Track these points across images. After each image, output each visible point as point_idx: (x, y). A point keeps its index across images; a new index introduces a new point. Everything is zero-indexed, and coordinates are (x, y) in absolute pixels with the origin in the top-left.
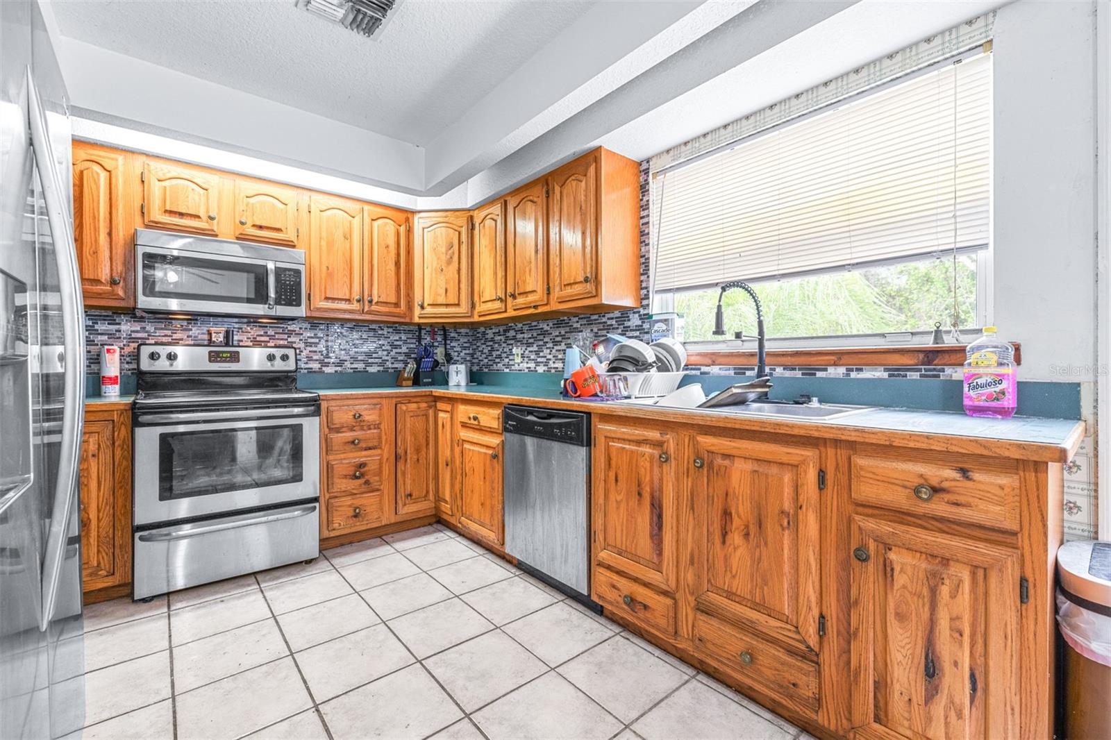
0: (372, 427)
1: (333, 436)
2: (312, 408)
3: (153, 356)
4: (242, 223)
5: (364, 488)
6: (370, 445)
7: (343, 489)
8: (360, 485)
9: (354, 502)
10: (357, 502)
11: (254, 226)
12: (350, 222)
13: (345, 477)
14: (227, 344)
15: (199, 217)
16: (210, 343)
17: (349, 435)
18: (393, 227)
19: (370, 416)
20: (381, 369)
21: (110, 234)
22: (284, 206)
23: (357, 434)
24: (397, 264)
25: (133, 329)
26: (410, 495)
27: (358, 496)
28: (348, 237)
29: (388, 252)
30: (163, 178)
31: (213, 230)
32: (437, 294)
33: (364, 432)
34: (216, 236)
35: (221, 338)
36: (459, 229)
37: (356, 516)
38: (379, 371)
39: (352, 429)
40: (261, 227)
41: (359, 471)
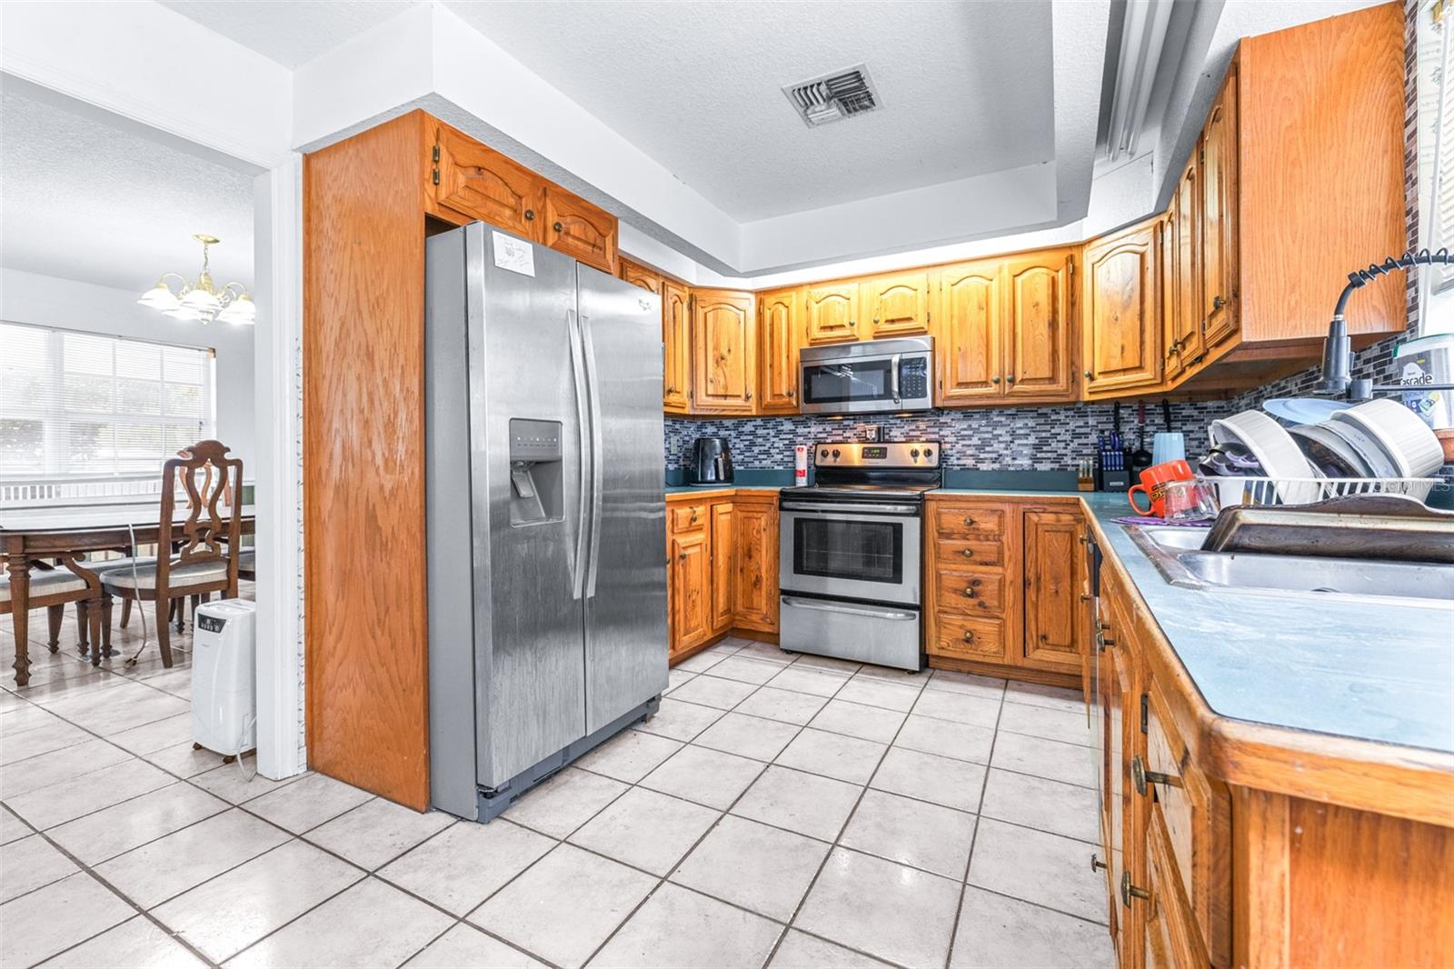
0: (991, 537)
1: (944, 542)
2: (914, 507)
3: (824, 454)
4: (876, 322)
5: (980, 611)
6: (987, 559)
7: (953, 605)
8: (974, 606)
9: (965, 623)
10: (969, 625)
11: (887, 321)
12: (987, 288)
13: (955, 591)
14: (879, 442)
15: (843, 326)
16: (865, 440)
17: (959, 544)
18: (1046, 277)
19: (988, 524)
20: (1056, 466)
21: (788, 357)
22: (913, 292)
23: (972, 544)
24: (1053, 324)
25: (818, 430)
26: (1045, 637)
27: (970, 618)
28: (985, 306)
29: (1038, 312)
30: (819, 299)
31: (854, 335)
32: (1109, 357)
33: (978, 543)
34: (857, 339)
35: (873, 435)
36: (1141, 249)
37: (968, 641)
38: (1052, 469)
39: (965, 537)
40: (893, 321)
41: (973, 589)
